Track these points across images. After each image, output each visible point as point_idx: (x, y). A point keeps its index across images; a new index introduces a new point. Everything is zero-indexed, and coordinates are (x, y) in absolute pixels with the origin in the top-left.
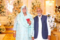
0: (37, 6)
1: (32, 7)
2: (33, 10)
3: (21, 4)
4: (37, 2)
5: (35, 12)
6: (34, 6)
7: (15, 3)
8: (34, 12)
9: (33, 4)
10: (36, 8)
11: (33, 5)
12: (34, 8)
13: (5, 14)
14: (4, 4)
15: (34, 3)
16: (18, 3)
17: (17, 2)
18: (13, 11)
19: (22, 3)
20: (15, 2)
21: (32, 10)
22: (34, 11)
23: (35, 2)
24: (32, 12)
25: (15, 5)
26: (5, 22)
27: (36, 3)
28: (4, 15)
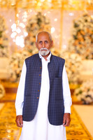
0: (86, 31)
1: (75, 34)
2: (77, 42)
3: (46, 26)
4: (86, 21)
5: (81, 48)
6: (79, 31)
7: (32, 25)
8: (78, 48)
9: (76, 26)
10: (83, 36)
11: (75, 30)
12: (80, 37)
13: (4, 51)
14: (4, 27)
15: (78, 23)
16: (38, 23)
17: (35, 21)
18: (25, 44)
19: (48, 23)
20: (30, 20)
21: (73, 41)
22: (80, 43)
23: (83, 21)
24: (73, 48)
25: (30, 28)
26: (5, 71)
27: (85, 24)
28: (3, 54)
